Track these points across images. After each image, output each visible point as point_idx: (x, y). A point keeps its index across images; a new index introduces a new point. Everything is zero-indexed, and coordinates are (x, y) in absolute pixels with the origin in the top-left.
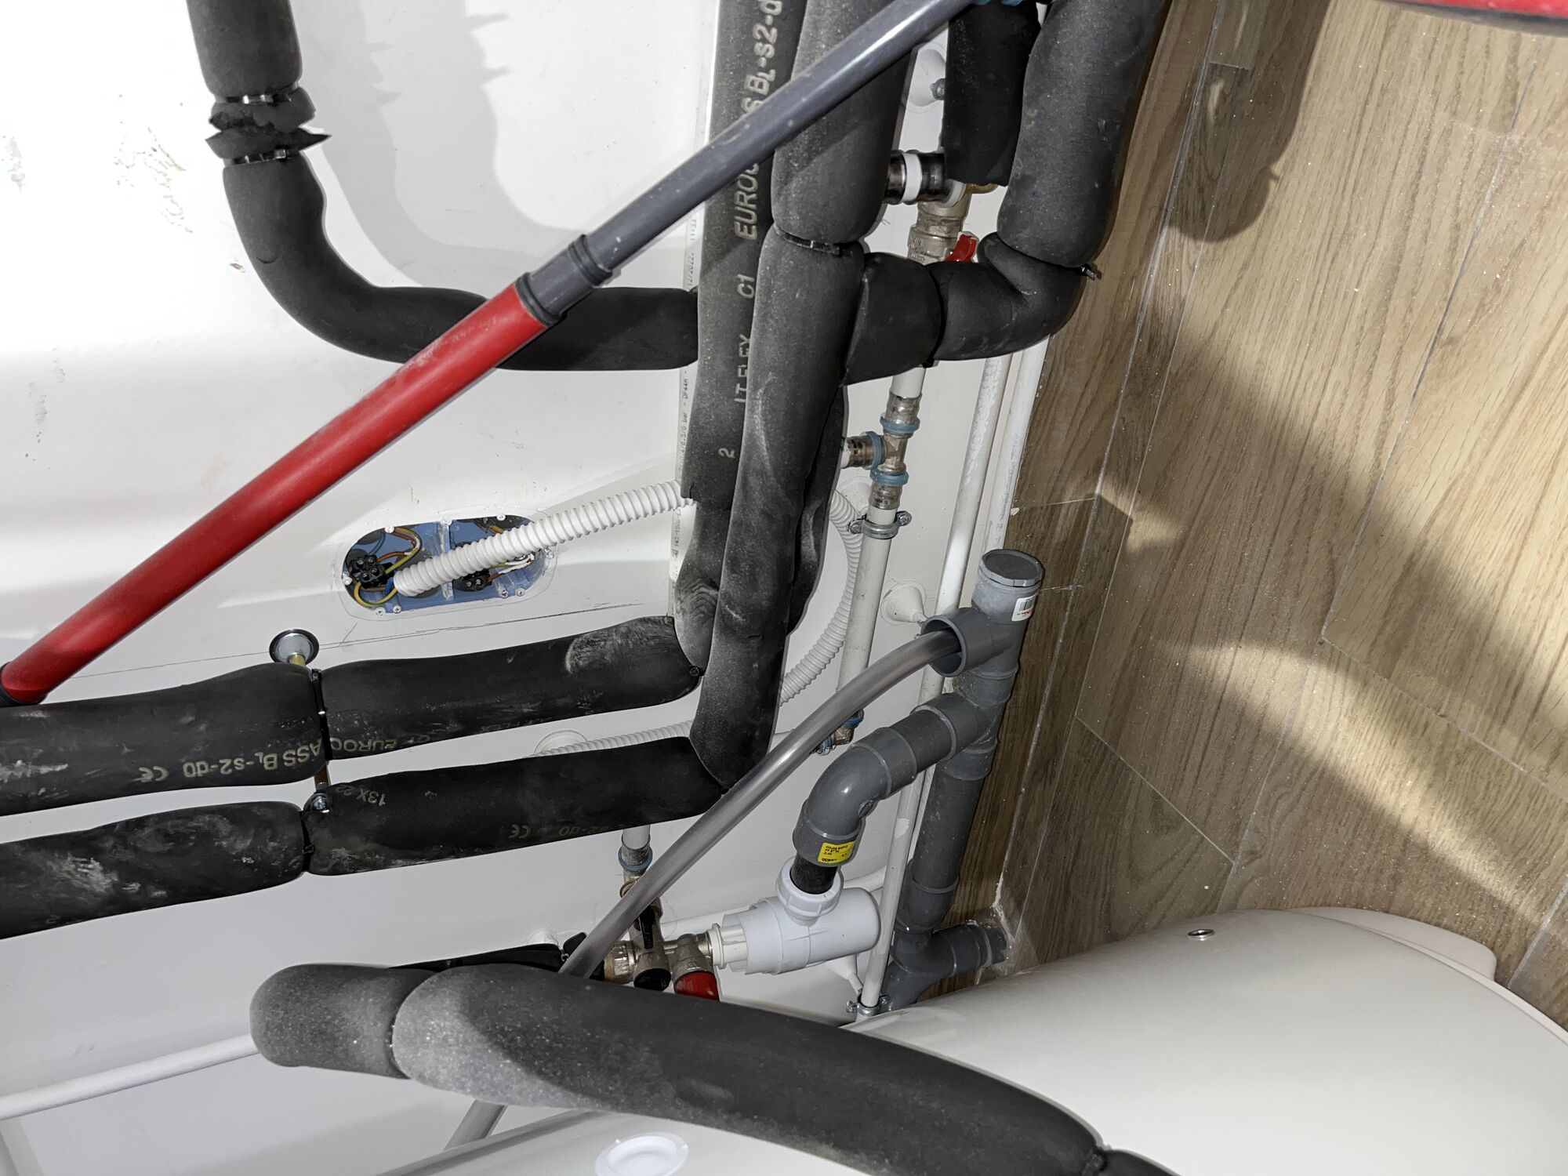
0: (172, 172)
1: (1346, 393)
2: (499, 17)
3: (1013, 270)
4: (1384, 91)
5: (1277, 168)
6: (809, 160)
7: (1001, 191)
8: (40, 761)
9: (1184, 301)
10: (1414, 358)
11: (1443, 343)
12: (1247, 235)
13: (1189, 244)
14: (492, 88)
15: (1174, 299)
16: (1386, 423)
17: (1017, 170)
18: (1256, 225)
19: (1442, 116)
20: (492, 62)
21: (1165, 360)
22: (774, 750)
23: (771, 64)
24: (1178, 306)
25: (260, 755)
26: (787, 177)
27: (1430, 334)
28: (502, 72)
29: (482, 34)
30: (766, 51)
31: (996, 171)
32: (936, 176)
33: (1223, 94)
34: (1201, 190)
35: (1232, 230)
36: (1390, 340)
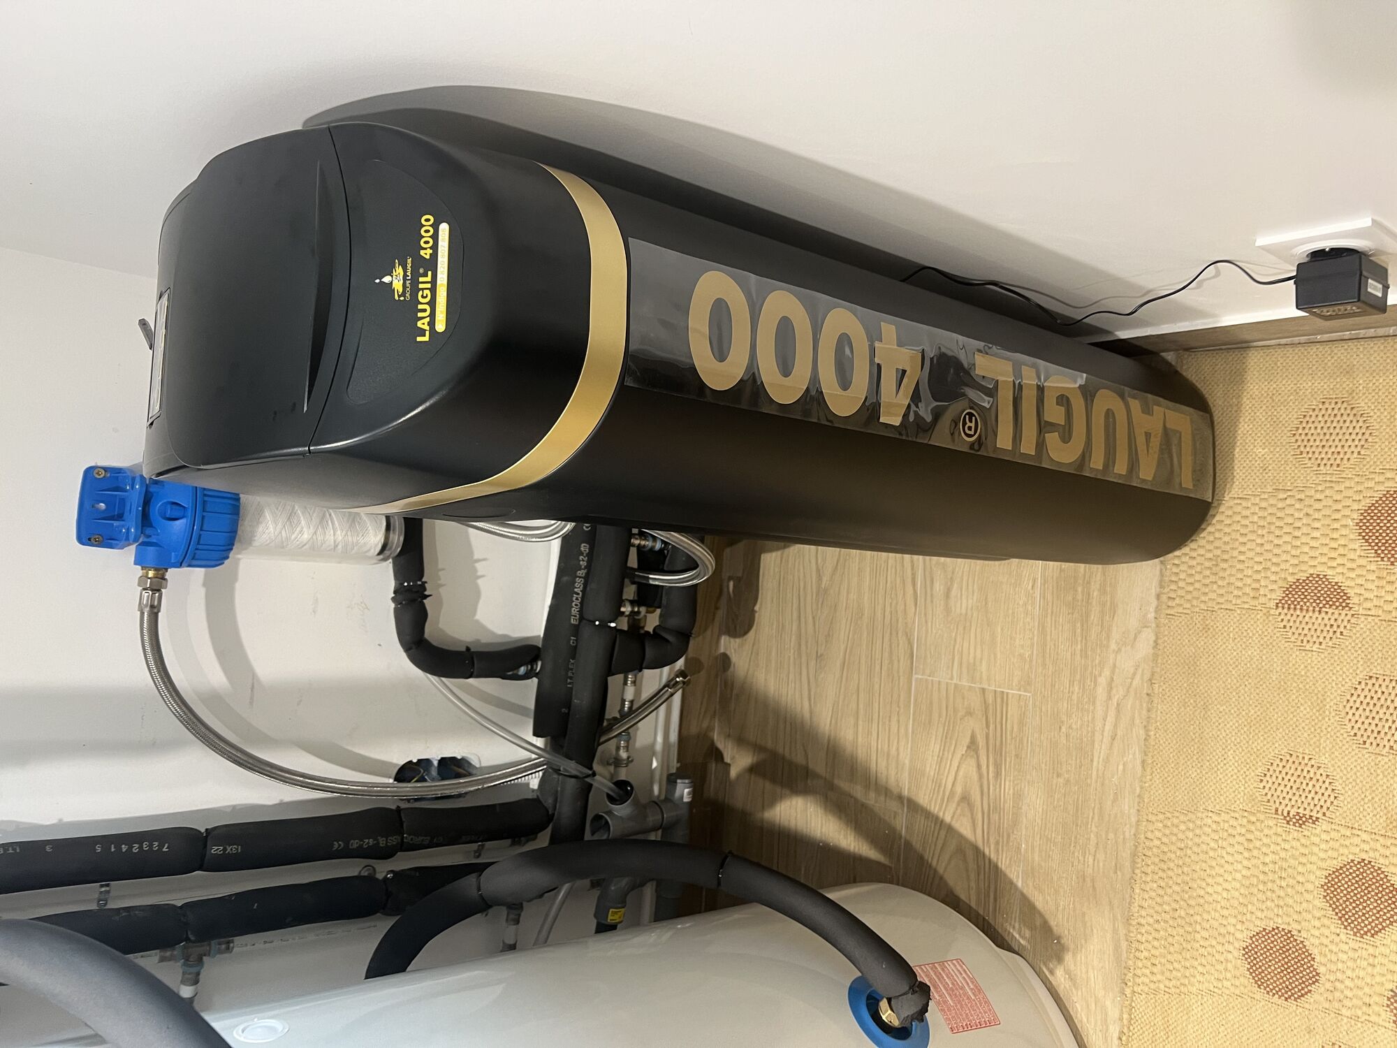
0: (365, 610)
1: (795, 683)
3: (666, 635)
4: (784, 578)
5: (757, 608)
7: (658, 611)
10: (812, 663)
11: (819, 657)
12: (752, 633)
13: (732, 640)
14: (480, 581)
16: (809, 691)
17: (664, 602)
18: (754, 627)
20: (479, 573)
21: (732, 690)
23: (586, 567)
25: (379, 837)
27: (814, 656)
28: (482, 576)
29: (478, 565)
30: (583, 563)
34: (733, 620)
35: (746, 633)
36: (804, 659)
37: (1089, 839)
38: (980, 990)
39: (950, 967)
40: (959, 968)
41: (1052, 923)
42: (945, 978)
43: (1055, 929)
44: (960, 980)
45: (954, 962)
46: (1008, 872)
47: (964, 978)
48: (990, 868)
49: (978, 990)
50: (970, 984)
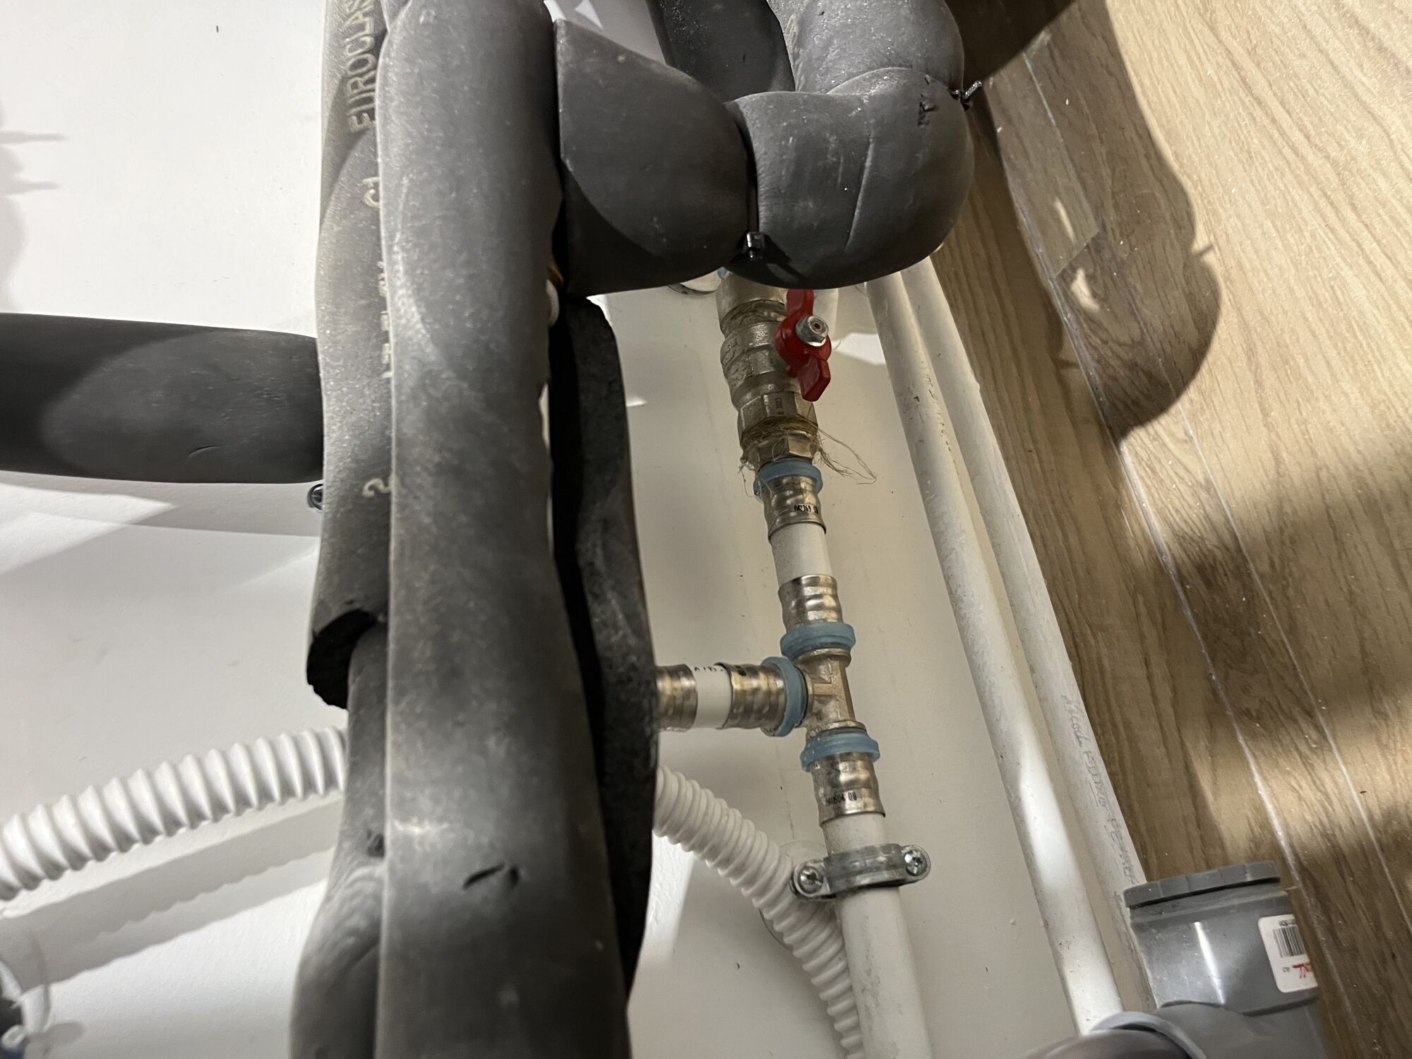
9: (1208, 481)
15: (1195, 494)
21: (1242, 572)
24: (1203, 495)
33: (1088, 276)
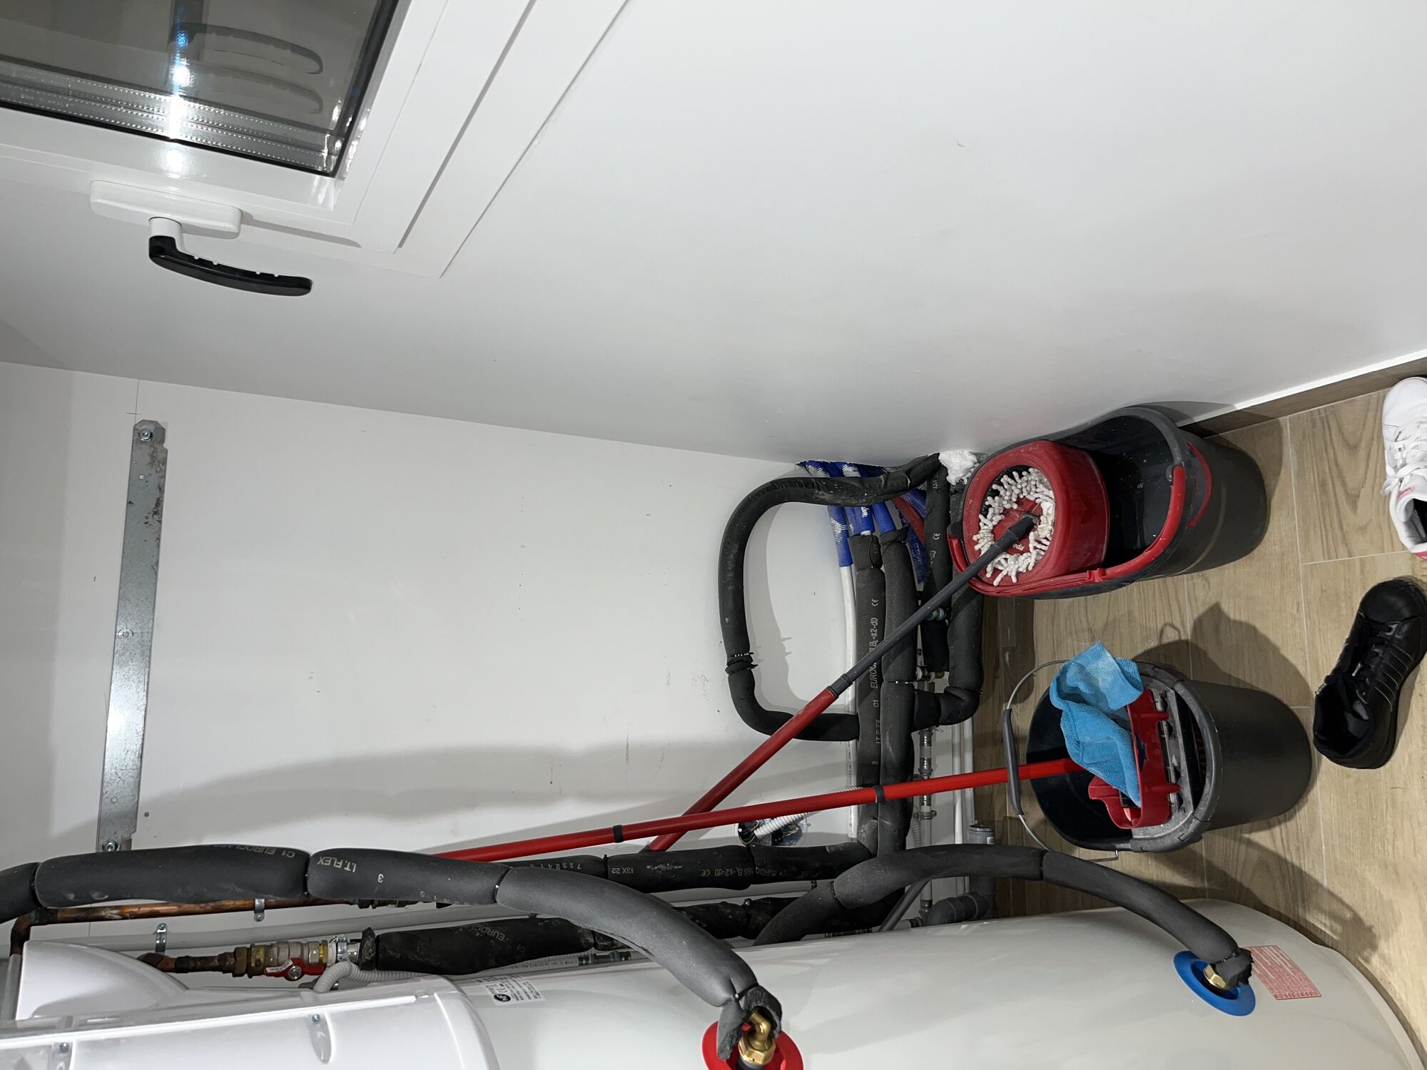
0: (706, 682)
2: (790, 638)
3: (957, 693)
6: (895, 658)
7: (947, 673)
8: (674, 864)
14: (787, 658)
17: (951, 663)
19: (1075, 642)
20: (787, 651)
22: (908, 891)
23: (876, 638)
25: (737, 868)
26: (889, 664)
28: (790, 653)
30: (874, 635)
31: (945, 667)
32: (926, 673)
33: (1009, 656)
37: (1386, 830)
38: (1298, 969)
39: (1267, 951)
40: (1276, 952)
41: (1362, 914)
42: (1264, 958)
43: (1365, 919)
44: (1278, 961)
45: (1271, 947)
46: (1312, 873)
47: (1282, 960)
48: (1294, 873)
49: (1296, 969)
50: (1289, 964)
